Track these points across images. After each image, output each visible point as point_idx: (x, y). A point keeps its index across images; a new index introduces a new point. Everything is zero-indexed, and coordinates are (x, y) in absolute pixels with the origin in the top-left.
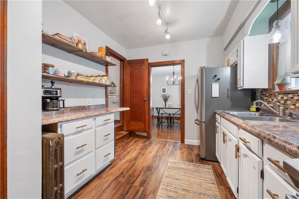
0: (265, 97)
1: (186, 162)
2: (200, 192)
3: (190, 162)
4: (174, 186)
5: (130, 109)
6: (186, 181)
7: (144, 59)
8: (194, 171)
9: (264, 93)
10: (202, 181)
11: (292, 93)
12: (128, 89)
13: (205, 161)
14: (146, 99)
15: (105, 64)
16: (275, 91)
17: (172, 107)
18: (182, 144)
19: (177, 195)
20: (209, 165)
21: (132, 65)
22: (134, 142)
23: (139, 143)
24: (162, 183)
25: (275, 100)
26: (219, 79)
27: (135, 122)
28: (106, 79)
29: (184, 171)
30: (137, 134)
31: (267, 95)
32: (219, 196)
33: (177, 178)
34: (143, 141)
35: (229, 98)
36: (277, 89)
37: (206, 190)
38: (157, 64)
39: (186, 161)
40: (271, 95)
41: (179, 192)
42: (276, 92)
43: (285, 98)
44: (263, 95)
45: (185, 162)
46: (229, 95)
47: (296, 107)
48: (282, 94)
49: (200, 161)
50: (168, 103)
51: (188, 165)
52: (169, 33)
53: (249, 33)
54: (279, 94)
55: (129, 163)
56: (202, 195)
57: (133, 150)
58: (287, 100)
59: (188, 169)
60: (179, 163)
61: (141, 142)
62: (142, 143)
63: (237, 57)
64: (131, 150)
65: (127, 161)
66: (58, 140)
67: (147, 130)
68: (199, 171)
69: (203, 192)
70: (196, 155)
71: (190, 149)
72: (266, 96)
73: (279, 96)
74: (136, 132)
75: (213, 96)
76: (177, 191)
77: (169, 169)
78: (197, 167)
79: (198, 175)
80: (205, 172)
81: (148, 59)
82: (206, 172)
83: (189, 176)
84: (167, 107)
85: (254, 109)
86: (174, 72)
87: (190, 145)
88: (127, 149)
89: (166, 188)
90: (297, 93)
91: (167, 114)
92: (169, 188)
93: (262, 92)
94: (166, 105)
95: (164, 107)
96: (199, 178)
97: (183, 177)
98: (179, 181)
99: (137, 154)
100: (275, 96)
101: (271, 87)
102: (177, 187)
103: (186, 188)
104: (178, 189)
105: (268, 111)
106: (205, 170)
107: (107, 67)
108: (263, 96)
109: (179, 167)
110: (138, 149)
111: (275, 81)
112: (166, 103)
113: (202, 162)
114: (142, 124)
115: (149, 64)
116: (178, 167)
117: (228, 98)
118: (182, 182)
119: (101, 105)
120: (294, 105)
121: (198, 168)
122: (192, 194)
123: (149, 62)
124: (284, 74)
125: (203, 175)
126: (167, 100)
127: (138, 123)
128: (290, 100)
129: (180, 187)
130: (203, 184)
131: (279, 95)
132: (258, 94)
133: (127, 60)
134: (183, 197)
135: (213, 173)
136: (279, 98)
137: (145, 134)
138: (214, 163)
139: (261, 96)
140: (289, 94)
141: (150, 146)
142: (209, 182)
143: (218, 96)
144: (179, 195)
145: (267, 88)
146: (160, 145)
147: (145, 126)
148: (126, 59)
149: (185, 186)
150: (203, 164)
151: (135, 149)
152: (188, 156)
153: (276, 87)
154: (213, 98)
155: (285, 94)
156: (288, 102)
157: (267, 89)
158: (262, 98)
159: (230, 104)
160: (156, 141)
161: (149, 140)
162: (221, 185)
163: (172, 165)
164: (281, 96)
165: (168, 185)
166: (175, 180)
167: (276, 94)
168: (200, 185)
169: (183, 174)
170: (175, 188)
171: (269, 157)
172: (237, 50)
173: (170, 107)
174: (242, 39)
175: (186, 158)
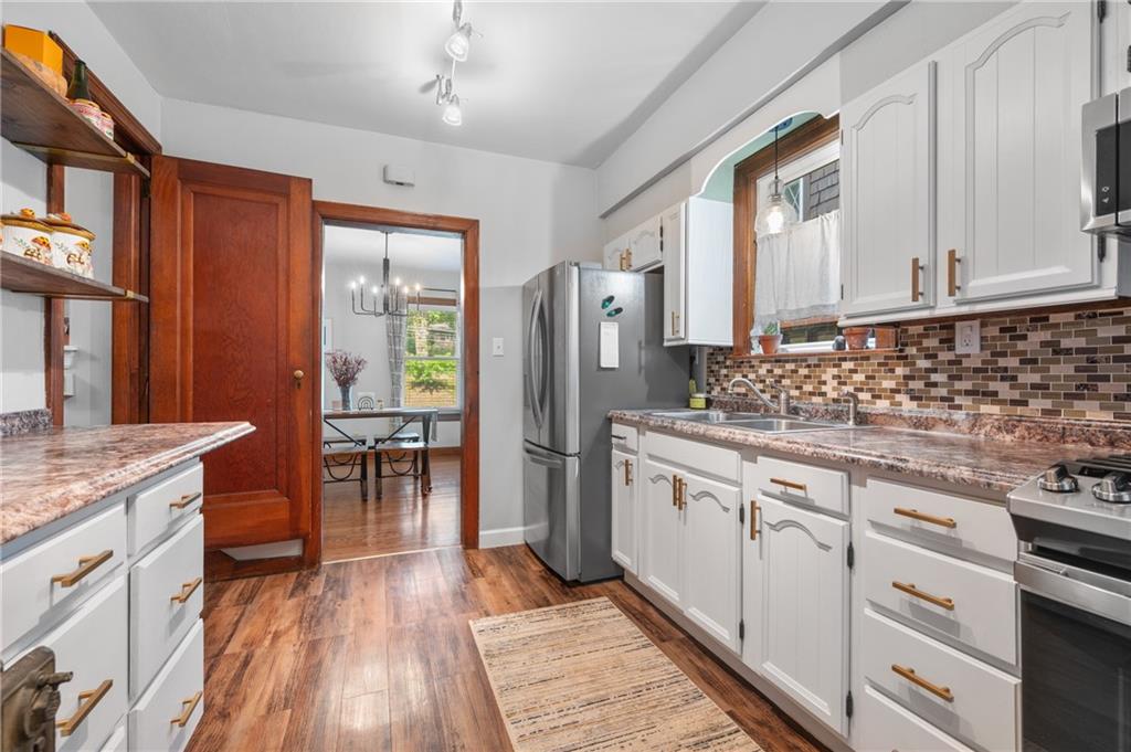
0: (720, 368)
1: (532, 611)
2: (635, 687)
3: (540, 607)
4: (554, 708)
5: (254, 428)
6: (576, 671)
7: (288, 178)
8: (575, 631)
9: (721, 358)
10: (615, 651)
11: (793, 361)
12: (184, 318)
13: (580, 588)
14: (300, 373)
15: (45, 150)
16: (753, 353)
17: (376, 410)
18: (471, 551)
19: (585, 731)
20: (598, 595)
21: (209, 190)
22: (237, 603)
23: (272, 598)
24: (507, 722)
25: (752, 376)
26: (619, 311)
27: (228, 499)
28: (75, 250)
29: (545, 644)
30: (238, 558)
31: (728, 363)
32: (681, 672)
33: (541, 676)
34: (291, 586)
35: (643, 372)
36: (758, 350)
37: (645, 673)
38: (356, 216)
39: (526, 608)
40: (739, 365)
41: (580, 718)
42: (756, 357)
43: (778, 371)
44: (718, 363)
45: (526, 612)
46: (643, 363)
47: (802, 393)
48: (769, 362)
49: (566, 594)
50: (355, 392)
51: (544, 617)
52: (458, 103)
53: (703, 190)
54: (761, 362)
55: (289, 711)
56: (645, 692)
57: (267, 643)
58: (782, 377)
59: (555, 632)
60: (512, 622)
61: (281, 594)
62: (292, 595)
63: (662, 249)
64: (251, 644)
65: (270, 708)
66: (38, 704)
67: (306, 525)
68: (586, 624)
69: (641, 683)
70: (542, 577)
71: (511, 563)
72: (726, 367)
73: (761, 367)
74: (230, 552)
75: (603, 365)
76: (573, 718)
77: (493, 656)
78: (575, 616)
79: (592, 638)
80: (606, 620)
81: (310, 181)
82: (608, 620)
83: (571, 652)
84: (353, 410)
85: (702, 403)
86: (386, 261)
87: (502, 548)
88: (224, 649)
89: (533, 728)
90: (806, 360)
91: (352, 441)
92: (543, 723)
93: (712, 354)
94: (345, 402)
95: (340, 410)
96: (602, 645)
97: (558, 663)
98: (556, 684)
99: (303, 653)
100: (753, 367)
101: (741, 344)
102: (562, 705)
103: (591, 695)
104: (570, 712)
105: (735, 407)
106: (599, 614)
107: (56, 167)
108: (715, 367)
109: (522, 636)
110: (289, 628)
111: (752, 328)
112: (345, 393)
113: (575, 595)
114: (278, 500)
115: (315, 205)
116: (516, 637)
117: (640, 372)
118: (566, 682)
119: (17, 414)
120: (799, 388)
121: (581, 617)
122: (619, 706)
123: (314, 198)
124: (774, 312)
125: (606, 632)
126: (353, 378)
127: (250, 498)
128: (789, 377)
129: (573, 702)
130: (624, 658)
131: (763, 365)
132: (702, 363)
133: (164, 153)
134: (602, 727)
135: (624, 616)
136: (763, 371)
137: (294, 549)
138: (606, 584)
139: (709, 367)
140: (787, 361)
141: (343, 597)
142: (635, 646)
143: (617, 366)
144: (588, 727)
145: (731, 344)
146: (387, 579)
147: (295, 506)
148: (159, 148)
149: (584, 688)
150: (581, 599)
151: (270, 636)
152: (521, 589)
153: (755, 343)
154: (602, 373)
155: (777, 361)
156: (786, 382)
157: (731, 348)
158: (712, 371)
159: (645, 388)
160: (355, 568)
161: (316, 574)
162: (664, 641)
163: (496, 640)
164: (766, 366)
165: (532, 714)
166: (541, 686)
167: (755, 362)
168: (619, 665)
169: (551, 656)
170: (562, 714)
171: (897, 507)
172: (662, 229)
173: (368, 411)
174: (683, 200)
175: (519, 596)
